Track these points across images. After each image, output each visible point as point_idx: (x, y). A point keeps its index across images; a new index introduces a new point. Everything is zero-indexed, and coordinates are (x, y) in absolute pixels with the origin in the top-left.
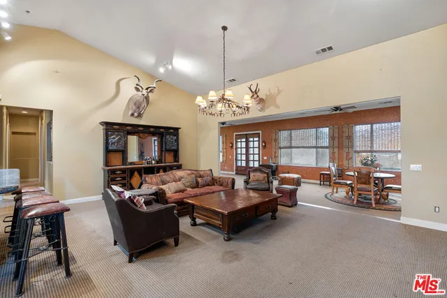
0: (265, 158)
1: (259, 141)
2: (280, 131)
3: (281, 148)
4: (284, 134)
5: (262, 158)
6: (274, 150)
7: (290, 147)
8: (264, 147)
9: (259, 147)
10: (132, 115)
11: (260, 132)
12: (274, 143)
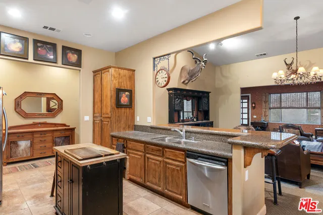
0: (255, 117)
1: (248, 102)
2: (270, 94)
3: (270, 109)
4: (274, 97)
5: (252, 117)
6: (264, 110)
7: (281, 108)
8: (254, 108)
9: (248, 108)
10: (183, 82)
11: (250, 95)
12: (264, 104)
